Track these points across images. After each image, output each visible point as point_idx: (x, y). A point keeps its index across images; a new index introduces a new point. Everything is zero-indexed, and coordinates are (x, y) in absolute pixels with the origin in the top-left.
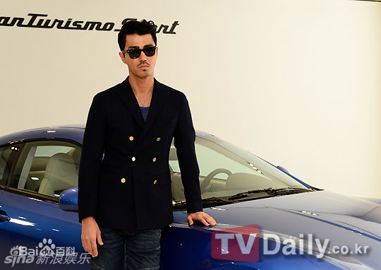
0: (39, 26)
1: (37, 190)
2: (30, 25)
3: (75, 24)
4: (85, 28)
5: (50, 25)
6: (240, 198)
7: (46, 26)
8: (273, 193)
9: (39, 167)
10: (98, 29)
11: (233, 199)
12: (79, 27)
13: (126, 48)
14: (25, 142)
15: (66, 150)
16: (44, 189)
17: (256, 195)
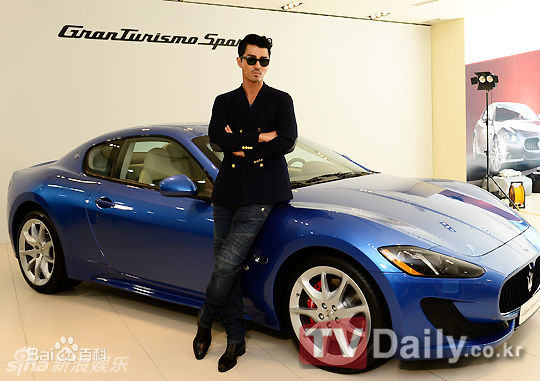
0: (131, 39)
1: (138, 179)
2: (123, 38)
3: (163, 38)
4: (172, 41)
5: (141, 38)
6: (316, 181)
7: (137, 39)
8: (343, 176)
9: (138, 160)
10: (183, 42)
11: (309, 182)
12: (167, 41)
13: (245, 56)
14: (124, 139)
15: (161, 145)
16: (144, 178)
17: (328, 178)
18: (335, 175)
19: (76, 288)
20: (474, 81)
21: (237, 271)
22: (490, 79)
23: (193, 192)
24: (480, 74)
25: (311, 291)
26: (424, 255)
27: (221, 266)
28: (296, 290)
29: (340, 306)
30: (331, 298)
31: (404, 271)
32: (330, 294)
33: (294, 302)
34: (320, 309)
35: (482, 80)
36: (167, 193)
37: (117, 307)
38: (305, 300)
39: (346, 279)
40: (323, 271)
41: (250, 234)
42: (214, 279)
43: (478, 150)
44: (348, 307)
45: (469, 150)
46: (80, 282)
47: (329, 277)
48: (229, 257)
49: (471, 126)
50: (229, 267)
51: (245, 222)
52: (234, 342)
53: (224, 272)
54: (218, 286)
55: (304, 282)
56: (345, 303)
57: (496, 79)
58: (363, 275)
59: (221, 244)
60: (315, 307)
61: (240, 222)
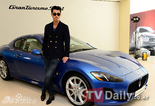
0: (29, 9)
2: (27, 9)
3: (38, 8)
4: (40, 9)
5: (32, 9)
8: (85, 50)
13: (53, 13)
17: (80, 50)
18: (83, 49)
19: (14, 79)
20: (132, 20)
21: (52, 77)
22: (137, 19)
23: (40, 53)
24: (134, 17)
25: (72, 83)
26: (104, 75)
27: (47, 76)
28: (68, 83)
29: (80, 88)
30: (77, 86)
31: (98, 79)
32: (77, 85)
33: (67, 86)
34: (74, 89)
35: (135, 19)
36: (33, 54)
37: (23, 85)
38: (70, 86)
39: (81, 81)
40: (75, 78)
41: (55, 67)
42: (45, 80)
43: (133, 42)
44: (82, 89)
45: (130, 42)
46: (14, 78)
47: (77, 80)
48: (49, 73)
49: (131, 34)
50: (49, 76)
51: (53, 63)
52: (51, 96)
53: (48, 77)
54: (47, 81)
55: (70, 81)
56: (81, 88)
57: (139, 19)
58: (86, 80)
59: (47, 69)
60: (73, 88)
61: (52, 63)
